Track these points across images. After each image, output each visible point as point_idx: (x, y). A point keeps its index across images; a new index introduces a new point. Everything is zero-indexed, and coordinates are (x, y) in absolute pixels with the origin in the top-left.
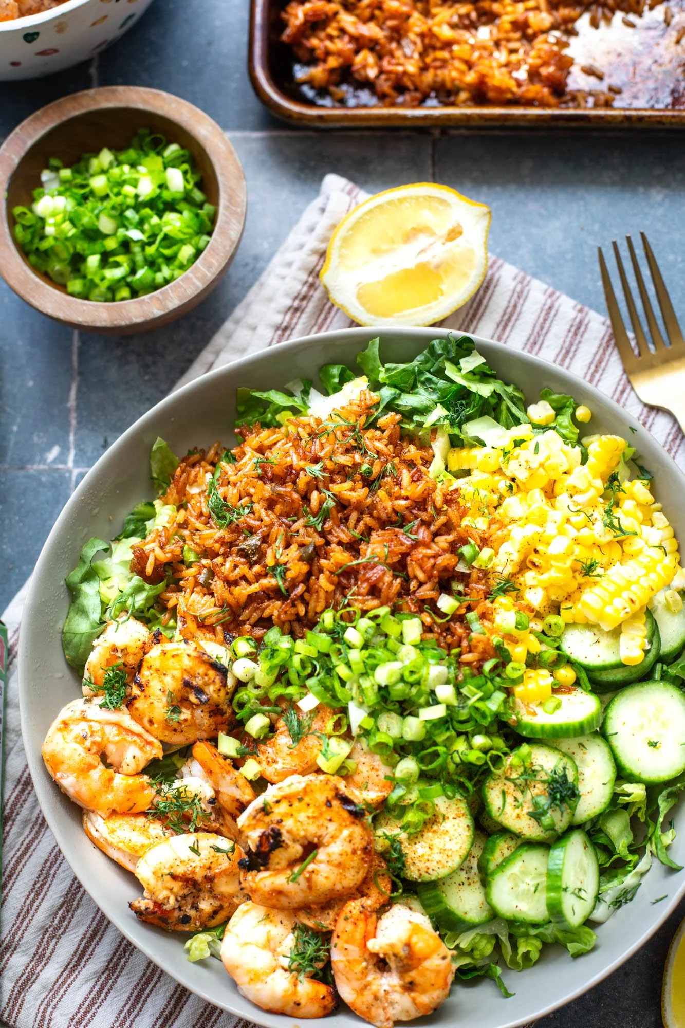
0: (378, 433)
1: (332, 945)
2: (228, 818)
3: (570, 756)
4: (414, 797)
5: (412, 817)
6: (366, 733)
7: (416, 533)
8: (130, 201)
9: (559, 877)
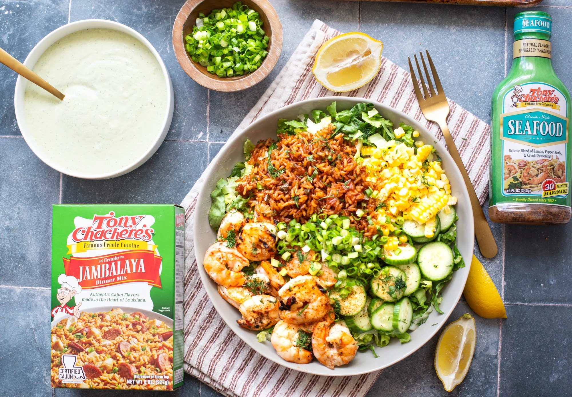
0: (335, 142)
1: (312, 338)
2: (274, 290)
3: (403, 271)
4: (345, 285)
5: (343, 292)
6: (328, 261)
7: (349, 185)
8: (234, 35)
9: (397, 316)
